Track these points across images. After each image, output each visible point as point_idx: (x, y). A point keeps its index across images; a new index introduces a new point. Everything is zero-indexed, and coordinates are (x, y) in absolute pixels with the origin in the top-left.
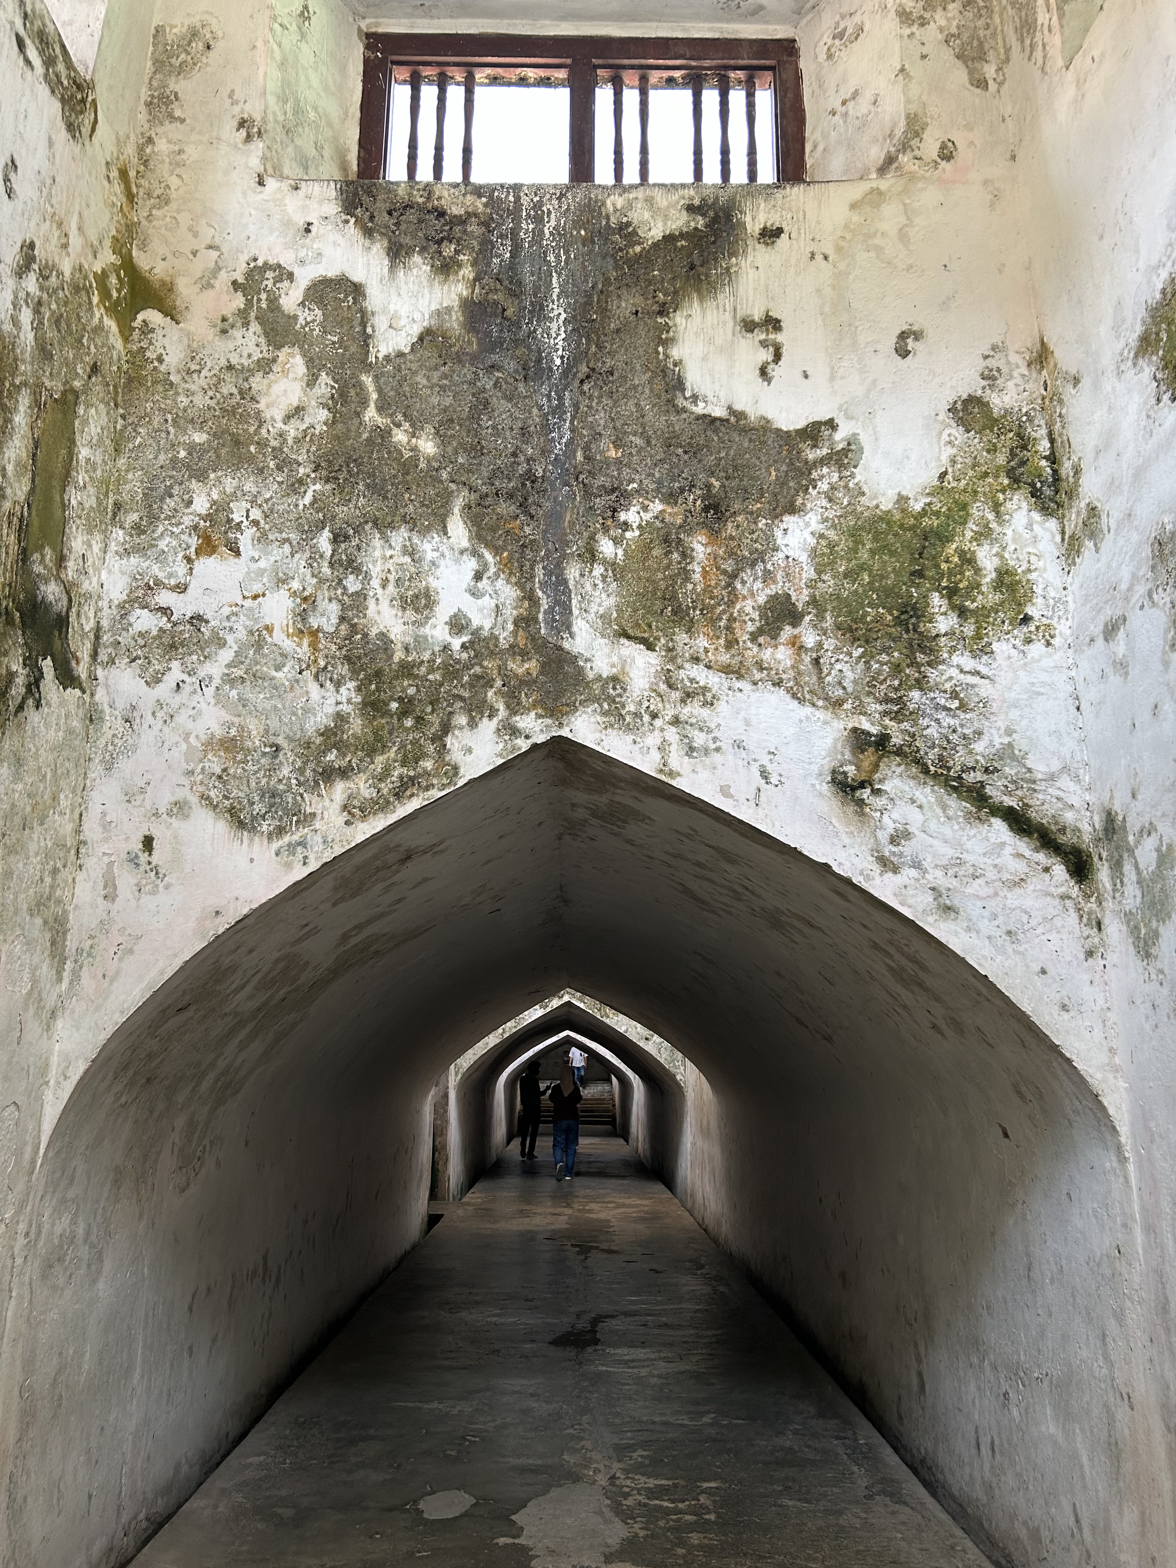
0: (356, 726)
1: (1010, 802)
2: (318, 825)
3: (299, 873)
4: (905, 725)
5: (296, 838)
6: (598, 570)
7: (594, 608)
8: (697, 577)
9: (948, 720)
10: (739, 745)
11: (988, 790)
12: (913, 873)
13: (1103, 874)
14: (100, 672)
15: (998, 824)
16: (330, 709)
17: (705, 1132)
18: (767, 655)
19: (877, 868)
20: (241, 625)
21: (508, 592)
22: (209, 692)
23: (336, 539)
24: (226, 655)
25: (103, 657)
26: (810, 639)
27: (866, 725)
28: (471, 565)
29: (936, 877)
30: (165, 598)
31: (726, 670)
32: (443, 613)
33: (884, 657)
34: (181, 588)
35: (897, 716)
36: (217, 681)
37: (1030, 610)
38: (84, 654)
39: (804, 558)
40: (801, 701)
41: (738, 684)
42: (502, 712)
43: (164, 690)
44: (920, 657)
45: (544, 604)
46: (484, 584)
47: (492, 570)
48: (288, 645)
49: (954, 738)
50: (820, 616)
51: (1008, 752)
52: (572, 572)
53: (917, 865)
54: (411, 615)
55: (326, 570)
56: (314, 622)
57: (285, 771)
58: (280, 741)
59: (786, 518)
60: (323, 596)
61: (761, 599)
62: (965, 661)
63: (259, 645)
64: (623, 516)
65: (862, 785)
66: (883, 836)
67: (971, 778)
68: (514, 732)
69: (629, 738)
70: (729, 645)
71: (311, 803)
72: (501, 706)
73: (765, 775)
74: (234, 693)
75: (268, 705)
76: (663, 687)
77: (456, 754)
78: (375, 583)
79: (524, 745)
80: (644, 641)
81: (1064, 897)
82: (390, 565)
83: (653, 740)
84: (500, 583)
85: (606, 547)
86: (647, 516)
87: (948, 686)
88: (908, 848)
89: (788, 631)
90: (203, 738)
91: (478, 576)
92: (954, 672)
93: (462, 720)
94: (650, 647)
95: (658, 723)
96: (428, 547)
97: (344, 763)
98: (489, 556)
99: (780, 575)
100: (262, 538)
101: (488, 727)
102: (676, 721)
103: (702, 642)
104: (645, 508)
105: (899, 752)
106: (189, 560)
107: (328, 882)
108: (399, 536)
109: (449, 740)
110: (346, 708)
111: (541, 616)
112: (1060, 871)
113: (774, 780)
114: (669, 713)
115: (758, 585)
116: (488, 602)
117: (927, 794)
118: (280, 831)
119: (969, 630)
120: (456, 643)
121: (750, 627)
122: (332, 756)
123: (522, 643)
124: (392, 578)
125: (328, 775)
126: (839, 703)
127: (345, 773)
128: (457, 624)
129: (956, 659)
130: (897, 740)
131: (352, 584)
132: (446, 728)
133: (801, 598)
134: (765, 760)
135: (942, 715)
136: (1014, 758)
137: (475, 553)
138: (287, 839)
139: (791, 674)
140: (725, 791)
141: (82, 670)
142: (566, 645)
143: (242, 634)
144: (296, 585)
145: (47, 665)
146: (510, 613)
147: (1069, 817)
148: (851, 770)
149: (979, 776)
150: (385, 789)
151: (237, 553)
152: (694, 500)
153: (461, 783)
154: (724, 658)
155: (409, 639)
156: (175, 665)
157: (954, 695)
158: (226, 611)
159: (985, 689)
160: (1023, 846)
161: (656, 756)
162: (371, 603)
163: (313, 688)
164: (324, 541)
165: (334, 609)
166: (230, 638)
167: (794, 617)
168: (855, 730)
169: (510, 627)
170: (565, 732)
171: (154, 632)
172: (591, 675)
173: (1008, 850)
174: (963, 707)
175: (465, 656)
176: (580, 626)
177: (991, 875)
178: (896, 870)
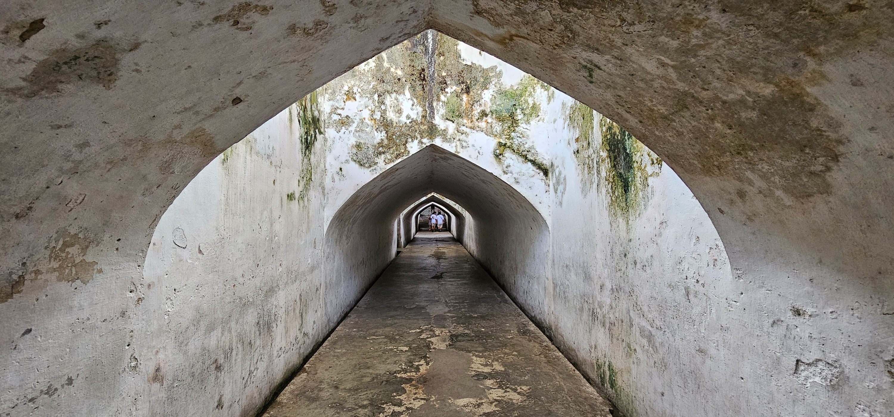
0: (386, 142)
1: (532, 158)
2: (378, 165)
3: (375, 176)
4: (511, 141)
5: (374, 168)
6: (441, 103)
7: (440, 113)
8: (464, 105)
9: (520, 140)
10: (473, 146)
11: (528, 156)
12: (511, 174)
13: (550, 175)
14: (326, 129)
15: (529, 163)
16: (380, 138)
17: (470, 229)
18: (480, 124)
19: (503, 173)
20: (358, 118)
21: (420, 109)
22: (352, 134)
23: (379, 96)
24: (355, 125)
25: (326, 126)
26: (490, 120)
27: (502, 141)
28: (411, 102)
29: (515, 175)
30: (339, 111)
31: (471, 128)
32: (404, 115)
33: (506, 125)
34: (343, 109)
35: (508, 139)
36: (353, 131)
37: (539, 114)
38: (323, 127)
39: (489, 101)
40: (488, 135)
41: (473, 131)
42: (419, 138)
43: (341, 133)
44: (514, 125)
45: (428, 112)
46: (414, 107)
47: (416, 104)
48: (369, 122)
49: (521, 144)
50: (492, 115)
51: (532, 147)
52: (435, 104)
53: (511, 173)
54: (398, 115)
55: (377, 104)
56: (375, 117)
57: (371, 152)
58: (369, 146)
59: (485, 91)
60: (377, 110)
61: (479, 111)
62: (524, 125)
63: (362, 122)
64: (446, 90)
65: (500, 155)
66: (504, 166)
67: (524, 153)
68: (422, 143)
69: (448, 144)
70: (471, 122)
71: (377, 160)
72: (419, 137)
73: (479, 153)
74: (357, 134)
75: (365, 137)
76: (456, 132)
77: (409, 149)
78: (388, 107)
79: (424, 146)
80: (451, 121)
81: (542, 179)
82: (392, 102)
83: (454, 145)
84: (418, 107)
85: (443, 98)
86: (452, 90)
87: (520, 132)
88: (509, 169)
89: (485, 118)
90: (351, 145)
91: (413, 105)
92: (522, 128)
93: (410, 140)
94: (453, 122)
95: (455, 140)
96: (401, 98)
97: (384, 151)
98: (415, 100)
99: (483, 105)
100: (361, 96)
101: (416, 142)
102: (459, 140)
103: (465, 121)
104: (452, 88)
105: (509, 147)
106: (344, 102)
107: (380, 177)
108: (394, 95)
109: (407, 145)
110: (383, 138)
111: (427, 115)
112: (542, 174)
113: (481, 154)
114: (457, 138)
115: (478, 107)
116: (415, 112)
117: (514, 157)
118: (370, 166)
119: (526, 119)
120: (408, 122)
121: (477, 118)
122: (381, 149)
123: (423, 121)
124: (392, 106)
125: (380, 153)
126: (496, 136)
127: (384, 153)
128: (408, 117)
129: (522, 125)
130: (508, 144)
131: (383, 107)
132: (406, 142)
133: (488, 111)
134: (479, 149)
135: (518, 138)
136: (533, 148)
137: (412, 100)
138: (372, 168)
139: (485, 129)
140: (470, 156)
141: (322, 130)
142: (433, 122)
143: (358, 120)
144: (370, 108)
145: (317, 130)
146: (420, 114)
147: (544, 162)
148: (498, 151)
149: (526, 153)
150: (393, 156)
151: (356, 100)
152: (463, 86)
153: (410, 155)
154: (470, 125)
155: (397, 121)
156: (343, 128)
157: (522, 134)
158: (354, 114)
159: (528, 132)
160: (534, 168)
161: (454, 148)
162: (387, 112)
163: (375, 132)
164: (376, 97)
165: (379, 114)
166: (355, 121)
167: (486, 115)
168: (499, 142)
169: (420, 117)
170: (434, 143)
171: (338, 120)
172: (439, 129)
173: (531, 169)
174: (523, 137)
175: (410, 125)
176: (437, 117)
177: (527, 175)
178: (507, 174)
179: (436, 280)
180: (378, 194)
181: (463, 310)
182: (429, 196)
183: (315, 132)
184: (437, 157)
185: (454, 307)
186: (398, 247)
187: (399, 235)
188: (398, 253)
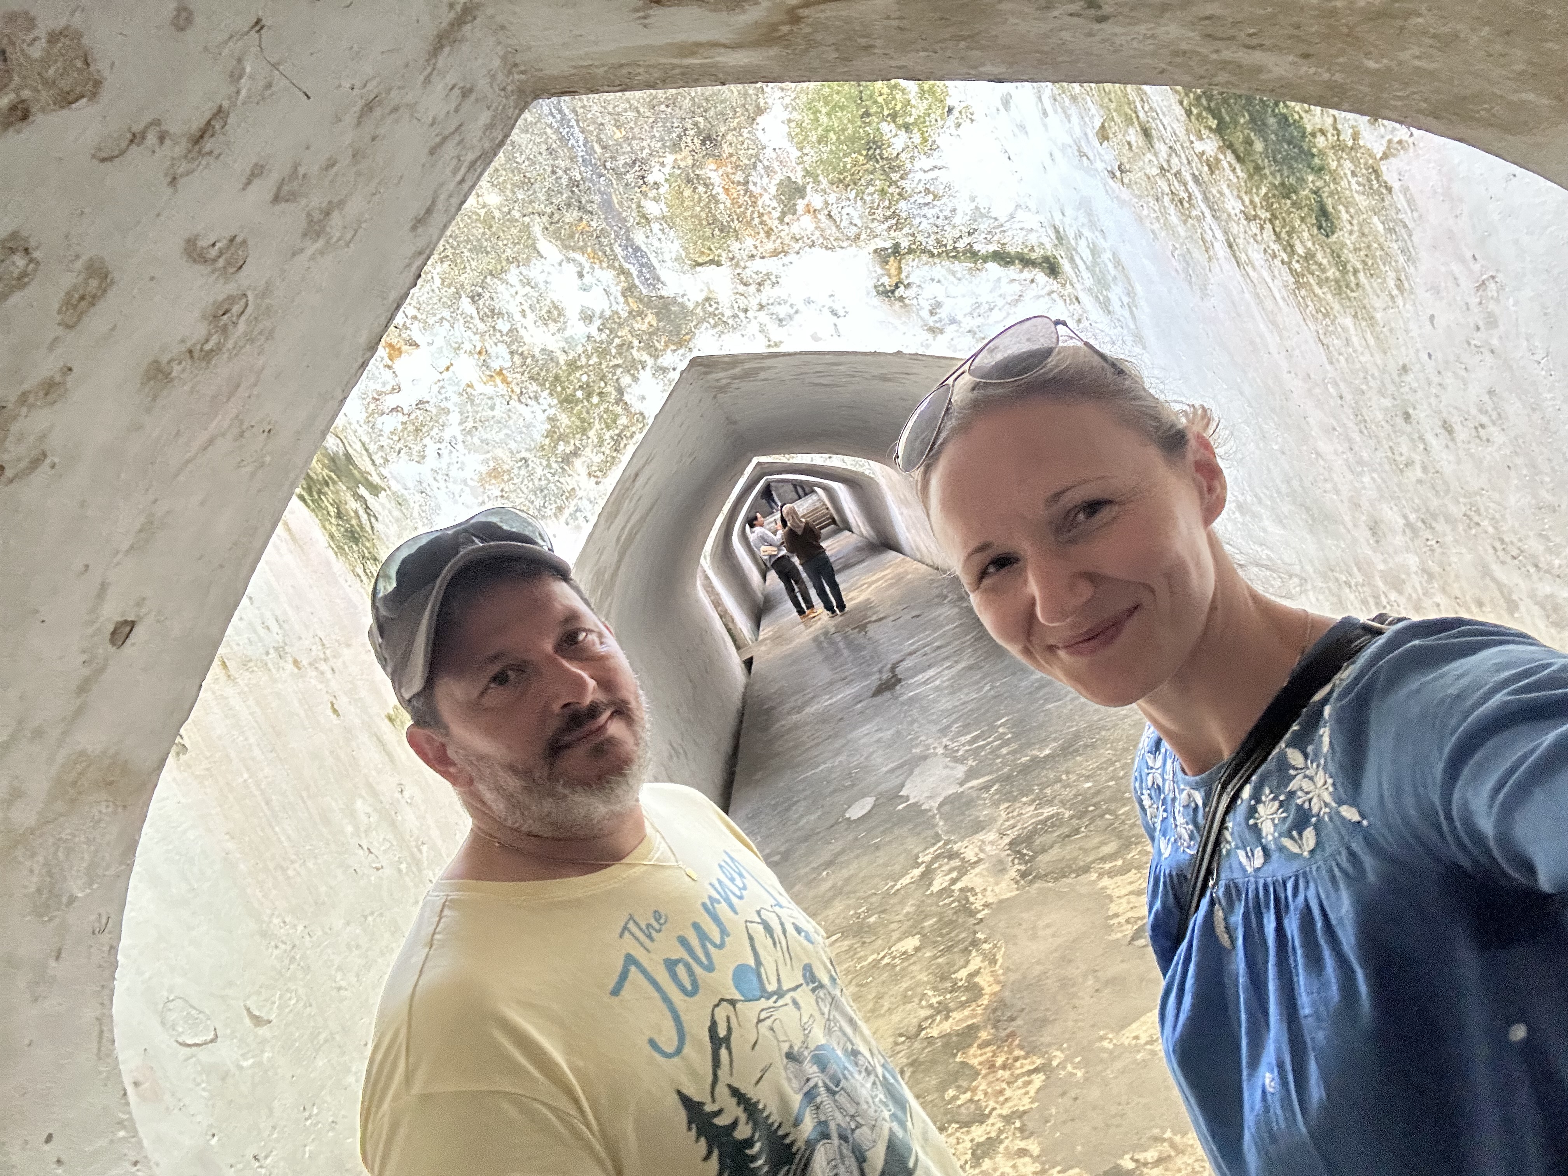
0: (564, 420)
1: (992, 248)
2: (579, 493)
3: (588, 528)
4: (906, 230)
5: (572, 509)
6: (656, 227)
7: (667, 257)
8: (722, 197)
9: (929, 212)
10: (809, 302)
11: (976, 247)
12: (954, 327)
13: (1066, 267)
14: (385, 472)
15: (992, 267)
16: (543, 417)
18: (795, 229)
19: (930, 336)
20: (450, 391)
21: (607, 276)
22: (460, 446)
23: (474, 298)
24: (454, 418)
25: (379, 461)
26: (817, 201)
27: (880, 243)
28: (572, 269)
29: (969, 323)
30: (391, 401)
31: (775, 253)
32: (572, 314)
33: (871, 189)
34: (397, 389)
35: (898, 227)
36: (460, 438)
37: (949, 102)
38: (370, 468)
39: (785, 144)
40: (832, 249)
41: (786, 260)
42: (650, 362)
43: (431, 460)
44: (895, 176)
45: (634, 271)
46: (588, 279)
47: (587, 266)
48: (489, 390)
49: (940, 222)
50: (817, 182)
51: (978, 214)
52: (639, 237)
53: (953, 321)
54: (553, 327)
55: (482, 327)
56: (495, 365)
57: (539, 471)
58: (524, 454)
59: (759, 119)
60: (489, 343)
61: (773, 190)
62: (924, 162)
63: (471, 399)
64: (650, 179)
65: (897, 286)
66: (925, 313)
67: (961, 245)
68: (664, 370)
69: (739, 334)
70: (768, 234)
71: (568, 483)
72: (645, 357)
73: (834, 313)
74: (476, 440)
75: (501, 435)
76: (741, 288)
77: (636, 406)
78: (518, 316)
79: (675, 376)
80: (712, 262)
81: (1050, 293)
82: (519, 298)
83: (753, 328)
84: (598, 272)
85: (652, 208)
86: (667, 170)
87: (921, 187)
88: (943, 313)
89: (801, 204)
90: (476, 478)
91: (581, 275)
92: (920, 175)
93: (626, 380)
94: (719, 264)
95: (749, 314)
96: (535, 271)
97: (572, 448)
98: (578, 256)
99: (776, 165)
100: (426, 326)
101: (645, 375)
102: (761, 307)
103: (749, 242)
104: (663, 165)
105: (910, 251)
106: (389, 367)
107: (602, 522)
108: (513, 274)
109: (626, 398)
110: (551, 412)
111: (637, 282)
112: (1041, 277)
113: (841, 313)
114: (754, 303)
115: (766, 180)
116: (597, 291)
117: (940, 269)
118: (560, 509)
119: (917, 138)
120: (593, 330)
121: (776, 214)
122: (561, 446)
123: (634, 306)
124: (526, 307)
125: (567, 459)
126: (857, 237)
127: (575, 453)
128: (587, 318)
129: (918, 164)
130: (905, 243)
131: (503, 326)
132: (620, 391)
133: (798, 176)
134: (829, 303)
135: (925, 210)
136: (982, 216)
137: (568, 260)
138: (567, 512)
139: (817, 233)
140: (815, 338)
141: (375, 479)
142: (663, 293)
143: (455, 398)
144: (467, 346)
145: (362, 491)
146: (616, 291)
147: (1033, 239)
148: (886, 280)
149: (966, 240)
150: (606, 449)
151: (417, 345)
152: (692, 140)
153: (650, 421)
154: (770, 246)
155: (563, 344)
156: (427, 441)
157: (928, 191)
158: (435, 388)
159: (944, 176)
160: (1013, 272)
161: (761, 338)
162: (522, 332)
163: (521, 408)
164: (466, 304)
165: (502, 350)
166: (449, 405)
167: (801, 192)
168: (875, 251)
169: (621, 300)
170: (696, 353)
171: (400, 427)
172: (691, 305)
173: (1004, 281)
174: (936, 197)
175: (604, 336)
176: (663, 273)
177: (1000, 302)
178: (941, 331)
179: (887, 695)
180: (619, 562)
181: (1004, 751)
182: (749, 469)
183: (358, 497)
184: (724, 382)
185: (976, 752)
186: (738, 648)
187: (724, 615)
188: (749, 663)
